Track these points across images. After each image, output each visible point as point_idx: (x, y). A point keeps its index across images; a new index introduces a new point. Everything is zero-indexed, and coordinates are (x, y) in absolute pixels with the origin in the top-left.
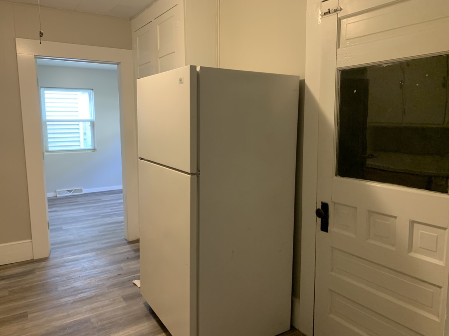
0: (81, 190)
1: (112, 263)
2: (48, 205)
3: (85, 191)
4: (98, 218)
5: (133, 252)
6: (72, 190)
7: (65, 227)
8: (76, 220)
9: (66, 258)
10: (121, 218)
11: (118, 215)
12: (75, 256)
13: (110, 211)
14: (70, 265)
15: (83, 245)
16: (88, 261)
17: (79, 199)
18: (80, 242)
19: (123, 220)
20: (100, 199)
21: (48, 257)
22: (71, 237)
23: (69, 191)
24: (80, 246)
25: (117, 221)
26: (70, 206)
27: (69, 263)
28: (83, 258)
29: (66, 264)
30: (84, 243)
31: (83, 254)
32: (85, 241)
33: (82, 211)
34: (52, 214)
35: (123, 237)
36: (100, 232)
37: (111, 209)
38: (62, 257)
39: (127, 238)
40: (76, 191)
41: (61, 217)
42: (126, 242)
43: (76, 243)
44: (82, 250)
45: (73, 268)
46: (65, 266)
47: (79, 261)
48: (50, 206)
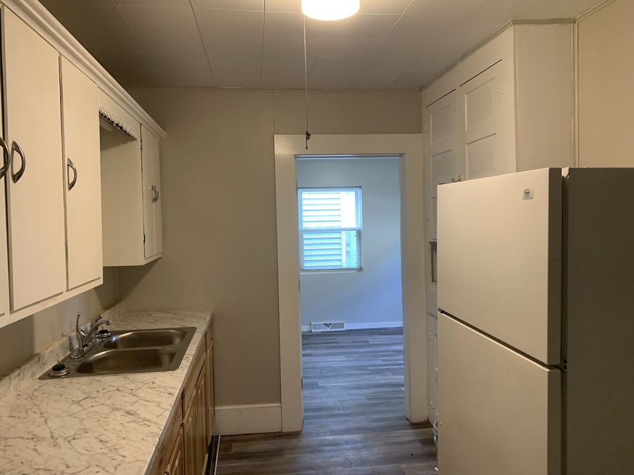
0: (342, 326)
1: (388, 459)
2: (303, 344)
3: (347, 327)
4: (365, 374)
5: (419, 445)
6: (330, 324)
7: (321, 383)
8: (336, 373)
9: (323, 438)
10: (400, 378)
11: (394, 372)
12: (335, 437)
13: (381, 362)
14: (328, 451)
15: (347, 418)
16: (353, 449)
17: (339, 339)
18: (342, 412)
19: (403, 382)
20: (367, 342)
21: (300, 432)
22: (330, 402)
23: (326, 325)
24: (342, 419)
25: (393, 381)
26: (328, 348)
27: (328, 448)
28: (347, 442)
29: (324, 448)
30: (347, 415)
31: (347, 434)
32: (348, 412)
33: (343, 358)
34: (306, 359)
35: (402, 414)
36: (368, 399)
37: (383, 361)
38: (318, 434)
39: (408, 417)
40: (335, 325)
41: (317, 365)
42: (407, 422)
43: (336, 412)
44: (343, 427)
45: (332, 457)
46: (322, 451)
47: (340, 447)
48: (305, 346)
